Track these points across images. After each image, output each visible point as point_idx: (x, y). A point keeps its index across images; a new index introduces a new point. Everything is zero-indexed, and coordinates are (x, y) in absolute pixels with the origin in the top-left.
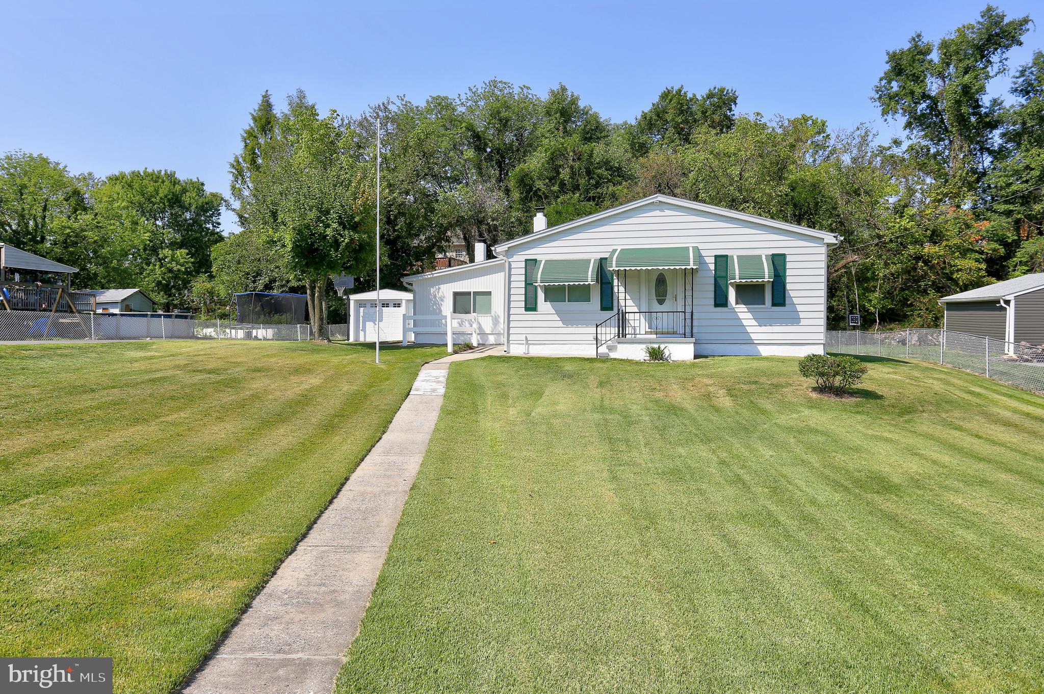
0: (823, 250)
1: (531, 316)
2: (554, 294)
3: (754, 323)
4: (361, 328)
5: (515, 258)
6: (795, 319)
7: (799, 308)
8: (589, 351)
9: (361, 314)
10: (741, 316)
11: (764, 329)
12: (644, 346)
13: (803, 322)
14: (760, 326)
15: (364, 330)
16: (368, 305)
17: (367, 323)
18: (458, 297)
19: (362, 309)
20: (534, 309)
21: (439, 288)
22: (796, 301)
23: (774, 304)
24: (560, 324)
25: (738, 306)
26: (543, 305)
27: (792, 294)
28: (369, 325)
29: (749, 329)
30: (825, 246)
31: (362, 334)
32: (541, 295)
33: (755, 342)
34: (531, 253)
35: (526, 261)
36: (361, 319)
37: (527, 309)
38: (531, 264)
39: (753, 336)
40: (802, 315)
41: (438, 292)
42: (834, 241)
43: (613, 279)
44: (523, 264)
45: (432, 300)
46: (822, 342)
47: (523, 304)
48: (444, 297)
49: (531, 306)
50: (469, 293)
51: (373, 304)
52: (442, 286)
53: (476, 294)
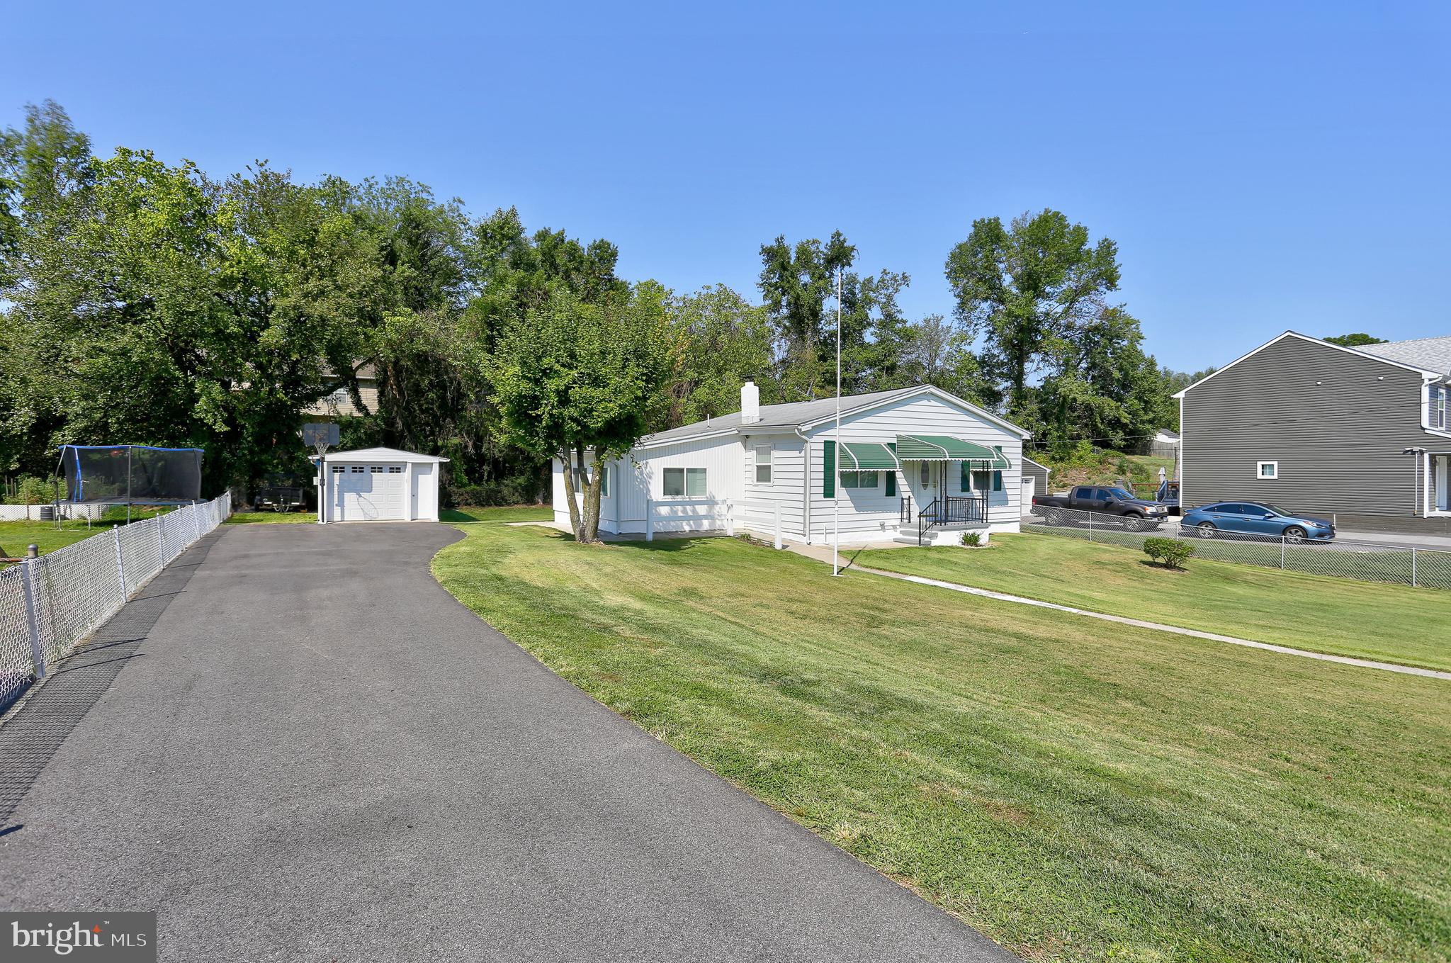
0: (1020, 444)
1: (829, 502)
2: (850, 480)
4: (336, 501)
5: (815, 439)
6: (1005, 501)
8: (876, 537)
9: (337, 482)
10: (976, 498)
11: (990, 510)
12: (957, 533)
13: (1010, 503)
15: (341, 504)
16: (348, 469)
17: (346, 495)
18: (670, 475)
19: (337, 475)
20: (832, 495)
21: (647, 463)
22: (1006, 486)
23: (995, 490)
24: (853, 511)
25: (975, 491)
26: (840, 491)
27: (1004, 480)
28: (350, 498)
30: (1022, 441)
31: (337, 511)
32: (838, 480)
34: (830, 435)
35: (825, 442)
36: (336, 489)
37: (826, 495)
38: (829, 446)
40: (1009, 498)
41: (646, 468)
42: (1026, 437)
44: (822, 447)
45: (637, 477)
46: (1020, 519)
47: (822, 490)
48: (652, 473)
49: (829, 492)
50: (681, 470)
51: (358, 468)
52: (650, 461)
53: (689, 470)
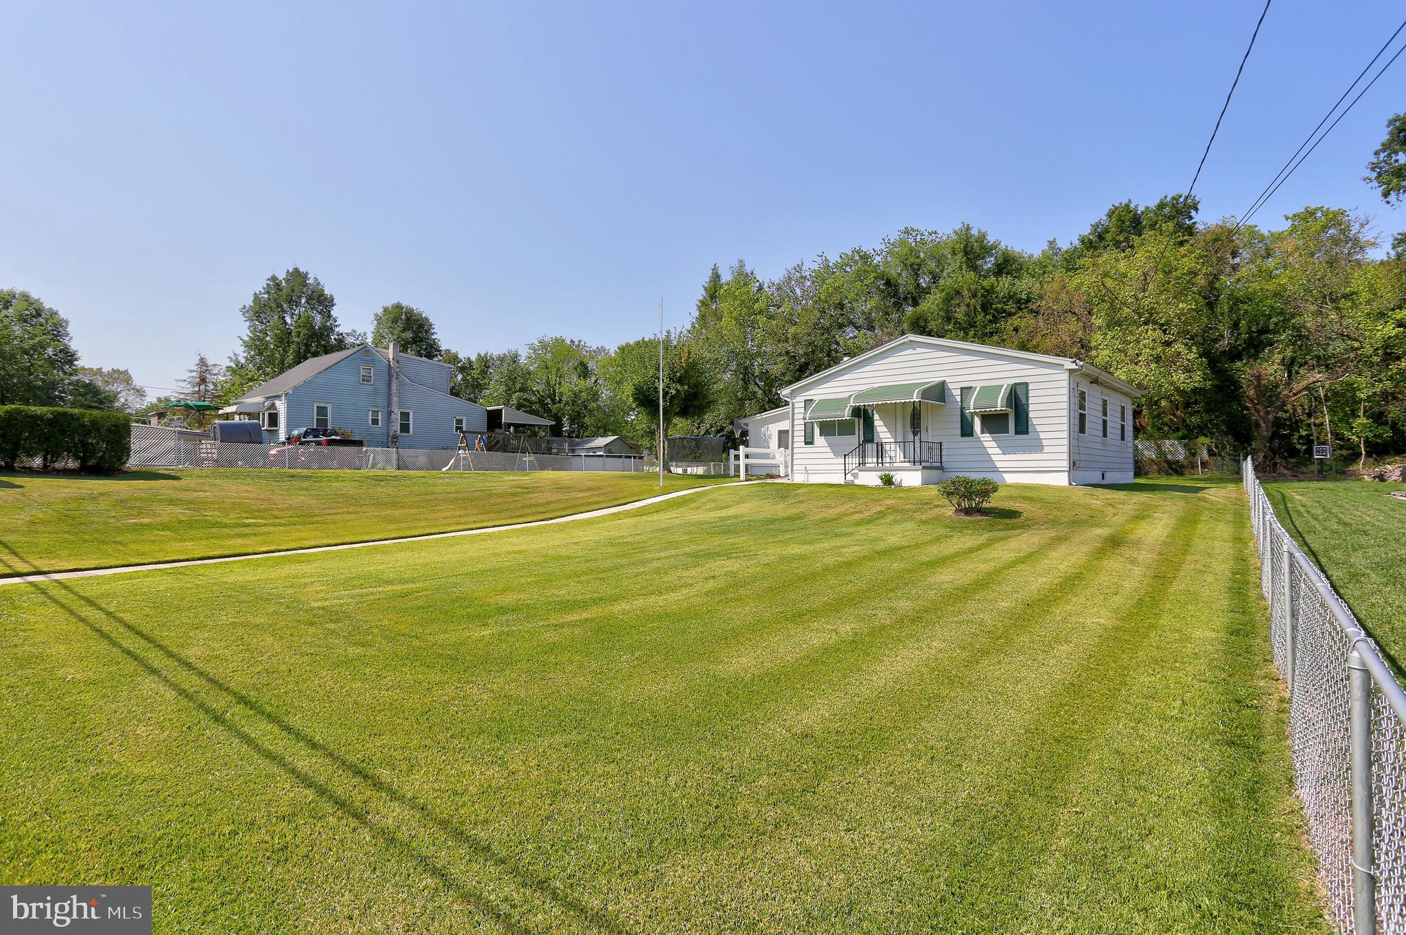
0: (1066, 376)
1: (809, 448)
2: (828, 429)
3: (998, 451)
5: (798, 399)
6: (1038, 447)
7: (1042, 436)
8: (839, 479)
10: (986, 444)
11: (1008, 457)
12: (879, 473)
13: (1046, 449)
14: (1005, 454)
18: (781, 435)
20: (812, 443)
21: (768, 428)
22: (1038, 428)
23: (1017, 433)
24: (832, 455)
25: (983, 435)
26: (819, 440)
27: (1035, 421)
29: (994, 458)
30: (1067, 372)
32: (817, 431)
33: (1000, 470)
34: (809, 394)
35: (805, 401)
37: (806, 443)
38: (808, 402)
39: (998, 464)
40: (1045, 442)
41: (767, 431)
42: (1074, 366)
43: (873, 415)
44: (803, 404)
45: (762, 438)
46: (1065, 469)
47: (803, 439)
48: (771, 435)
49: (809, 441)
52: (770, 426)
